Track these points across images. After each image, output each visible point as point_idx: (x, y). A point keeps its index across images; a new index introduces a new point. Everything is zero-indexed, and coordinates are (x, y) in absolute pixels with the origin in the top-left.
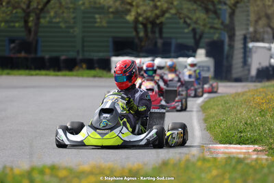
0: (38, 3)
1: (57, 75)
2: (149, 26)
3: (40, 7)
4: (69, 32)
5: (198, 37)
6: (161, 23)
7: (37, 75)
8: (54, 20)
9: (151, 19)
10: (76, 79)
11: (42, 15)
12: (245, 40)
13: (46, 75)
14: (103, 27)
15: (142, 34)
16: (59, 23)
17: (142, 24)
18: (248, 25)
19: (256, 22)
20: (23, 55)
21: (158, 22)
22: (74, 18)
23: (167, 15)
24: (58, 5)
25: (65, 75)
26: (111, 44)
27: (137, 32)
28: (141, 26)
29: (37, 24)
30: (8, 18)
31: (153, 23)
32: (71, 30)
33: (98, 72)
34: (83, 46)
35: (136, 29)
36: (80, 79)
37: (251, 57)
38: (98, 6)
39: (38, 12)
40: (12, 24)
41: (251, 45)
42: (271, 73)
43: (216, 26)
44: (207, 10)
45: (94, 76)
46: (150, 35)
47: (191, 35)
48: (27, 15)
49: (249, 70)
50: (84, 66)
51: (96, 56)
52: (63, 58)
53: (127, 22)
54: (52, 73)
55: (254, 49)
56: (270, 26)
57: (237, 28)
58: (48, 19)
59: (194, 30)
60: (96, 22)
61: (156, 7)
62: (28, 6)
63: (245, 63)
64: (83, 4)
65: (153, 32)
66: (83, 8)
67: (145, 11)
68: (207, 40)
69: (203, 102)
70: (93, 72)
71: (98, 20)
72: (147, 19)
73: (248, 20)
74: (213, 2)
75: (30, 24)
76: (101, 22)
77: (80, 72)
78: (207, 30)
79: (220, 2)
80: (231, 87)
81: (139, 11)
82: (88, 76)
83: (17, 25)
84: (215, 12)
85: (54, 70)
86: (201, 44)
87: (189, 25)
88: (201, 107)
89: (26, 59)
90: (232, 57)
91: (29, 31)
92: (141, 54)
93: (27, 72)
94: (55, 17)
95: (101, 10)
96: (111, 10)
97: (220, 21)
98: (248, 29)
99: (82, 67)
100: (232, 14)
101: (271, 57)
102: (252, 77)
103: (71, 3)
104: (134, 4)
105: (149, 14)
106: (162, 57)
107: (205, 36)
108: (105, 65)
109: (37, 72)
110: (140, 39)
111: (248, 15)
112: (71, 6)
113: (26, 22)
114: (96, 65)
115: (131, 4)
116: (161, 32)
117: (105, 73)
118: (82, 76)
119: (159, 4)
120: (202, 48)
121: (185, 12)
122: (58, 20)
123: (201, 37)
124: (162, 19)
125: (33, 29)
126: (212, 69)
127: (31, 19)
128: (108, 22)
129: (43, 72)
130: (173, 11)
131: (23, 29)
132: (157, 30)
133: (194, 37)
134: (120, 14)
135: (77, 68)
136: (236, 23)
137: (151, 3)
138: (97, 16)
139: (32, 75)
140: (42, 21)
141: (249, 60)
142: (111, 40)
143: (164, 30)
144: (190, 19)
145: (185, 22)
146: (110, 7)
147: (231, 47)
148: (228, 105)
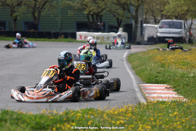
0: (40, 5)
1: (50, 41)
2: (95, 16)
3: (41, 7)
4: (55, 19)
5: (119, 22)
6: (101, 15)
7: (40, 41)
8: (47, 13)
9: (96, 13)
10: (59, 43)
11: (42, 10)
12: (142, 23)
13: (44, 41)
14: (72, 16)
15: (91, 20)
16: (50, 14)
17: (91, 15)
18: (143, 15)
19: (146, 13)
20: (32, 30)
21: (100, 14)
22: (57, 12)
23: (104, 11)
24: (49, 6)
25: (53, 41)
26: (75, 25)
27: (89, 19)
28: (90, 16)
29: (39, 15)
30: (25, 12)
31: (97, 15)
32: (57, 18)
33: (70, 39)
34: (62, 26)
35: (88, 18)
36: (61, 43)
37: (144, 31)
38: (69, 6)
39: (40, 9)
40: (27, 15)
41: (144, 25)
42: (157, 40)
43: (128, 16)
44: (124, 9)
45: (68, 42)
46: (95, 20)
47: (116, 21)
48: (35, 11)
49: (144, 38)
50: (63, 36)
51: (68, 31)
52: (53, 32)
53: (84, 14)
54: (47, 40)
55: (146, 27)
56: (153, 16)
57: (139, 17)
58: (45, 13)
59: (118, 19)
60: (68, 14)
61: (99, 7)
62: (35, 6)
63: (142, 34)
64: (62, 5)
65: (97, 19)
66: (62, 7)
67: (93, 9)
68: (124, 23)
69: (126, 56)
70: (68, 39)
71: (69, 13)
72: (94, 13)
73: (143, 13)
74: (127, 4)
75: (36, 15)
76: (71, 14)
77: (61, 39)
78: (124, 18)
79: (130, 5)
80: (137, 47)
81: (91, 9)
82: (65, 41)
83: (29, 15)
84: (128, 10)
85: (48, 38)
86: (121, 25)
87: (115, 16)
88: (127, 60)
89: (34, 33)
90: (137, 32)
91: (35, 18)
92: (91, 30)
93: (35, 39)
94: (48, 11)
95: (71, 8)
96: (76, 8)
97: (130, 14)
98: (143, 17)
99: (61, 36)
100: (137, 11)
101: (157, 32)
102: (145, 41)
103: (56, 4)
104: (88, 5)
105: (96, 11)
106: (102, 32)
107: (123, 21)
108: (74, 36)
109: (40, 39)
110: (91, 23)
111: (143, 10)
112: (57, 6)
113: (34, 14)
114: (69, 36)
115: (86, 6)
116: (101, 19)
117: (73, 39)
118: (62, 41)
119: (100, 5)
120: (121, 27)
121: (113, 9)
122: (49, 13)
123: (121, 22)
124: (102, 13)
125: (37, 17)
126: (127, 38)
127: (36, 12)
128: (75, 14)
129: (42, 39)
130: (108, 9)
131: (32, 17)
132: (99, 18)
133: (118, 22)
134: (81, 10)
135: (59, 37)
136: (139, 14)
137: (97, 5)
138: (69, 11)
139: (37, 41)
140: (42, 13)
141: (144, 32)
142: (75, 23)
143: (103, 18)
144: (116, 13)
145: (113, 14)
146: (75, 7)
147: (136, 27)
148: (142, 60)
